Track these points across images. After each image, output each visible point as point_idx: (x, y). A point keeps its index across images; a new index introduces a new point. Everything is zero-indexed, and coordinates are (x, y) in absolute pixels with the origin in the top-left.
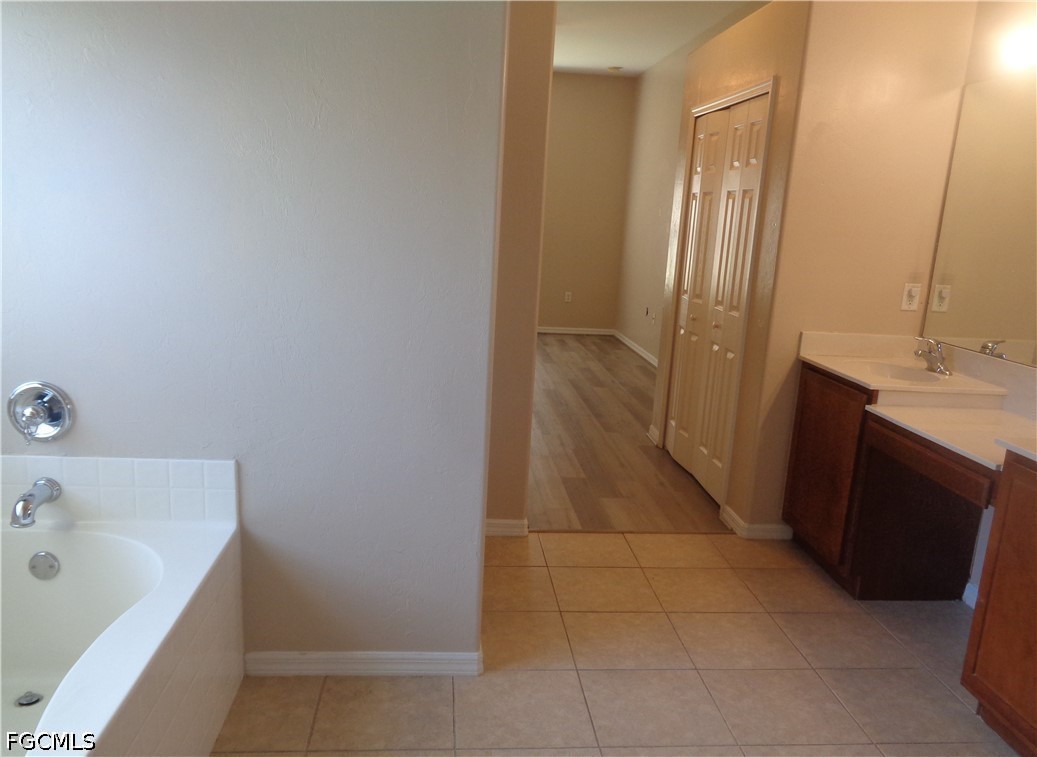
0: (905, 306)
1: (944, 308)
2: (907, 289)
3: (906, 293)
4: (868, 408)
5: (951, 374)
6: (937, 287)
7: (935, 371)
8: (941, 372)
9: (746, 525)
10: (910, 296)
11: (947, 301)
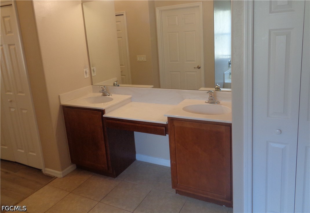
0: (85, 77)
1: (95, 75)
2: (84, 71)
3: (85, 72)
4: (104, 116)
5: (111, 95)
6: (92, 68)
7: (107, 96)
8: (108, 95)
9: (61, 172)
10: (86, 73)
11: (95, 72)
